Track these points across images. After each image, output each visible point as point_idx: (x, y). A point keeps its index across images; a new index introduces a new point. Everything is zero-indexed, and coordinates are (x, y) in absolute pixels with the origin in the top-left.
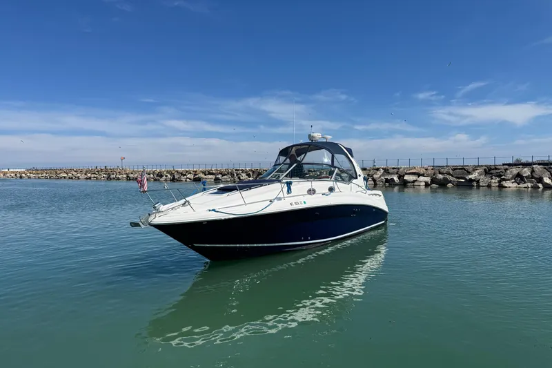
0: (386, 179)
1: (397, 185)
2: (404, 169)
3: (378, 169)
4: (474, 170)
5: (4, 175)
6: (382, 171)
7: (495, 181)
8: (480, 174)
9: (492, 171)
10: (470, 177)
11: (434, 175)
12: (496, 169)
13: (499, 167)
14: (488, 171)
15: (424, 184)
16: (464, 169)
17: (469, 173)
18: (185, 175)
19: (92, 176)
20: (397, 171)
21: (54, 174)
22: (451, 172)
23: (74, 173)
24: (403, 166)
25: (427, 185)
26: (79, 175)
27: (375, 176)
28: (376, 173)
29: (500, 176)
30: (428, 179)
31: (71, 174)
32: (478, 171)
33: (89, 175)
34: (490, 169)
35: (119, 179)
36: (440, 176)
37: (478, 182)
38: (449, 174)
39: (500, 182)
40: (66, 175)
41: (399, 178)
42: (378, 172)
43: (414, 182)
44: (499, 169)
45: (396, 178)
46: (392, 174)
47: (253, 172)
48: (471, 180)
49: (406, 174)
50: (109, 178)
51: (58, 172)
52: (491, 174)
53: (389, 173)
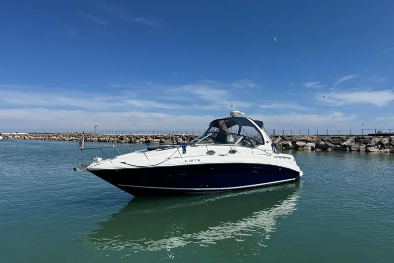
0: (283, 144)
1: (291, 148)
2: (296, 136)
3: (277, 137)
4: (347, 139)
5: (13, 137)
6: (280, 138)
7: (363, 147)
8: (352, 142)
9: (361, 140)
10: (344, 143)
11: (318, 142)
12: (363, 138)
13: (365, 137)
14: (358, 139)
15: (311, 148)
16: (340, 138)
17: (344, 141)
18: (139, 139)
19: (74, 138)
20: (291, 138)
21: (48, 136)
22: (330, 139)
23: (61, 136)
24: (296, 134)
25: (313, 149)
26: (64, 138)
27: (275, 142)
28: (275, 140)
29: (366, 143)
30: (313, 145)
31: (59, 137)
32: (350, 139)
33: (72, 138)
34: (359, 138)
35: (92, 141)
36: (323, 143)
37: (350, 147)
38: (329, 141)
39: (366, 148)
40: (55, 138)
41: (293, 143)
42: (277, 139)
43: (303, 146)
44: (365, 138)
45: (290, 144)
46: (288, 140)
47: (187, 137)
48: (345, 146)
49: (298, 140)
50: (86, 140)
51: (51, 135)
52: (360, 141)
53: (285, 139)
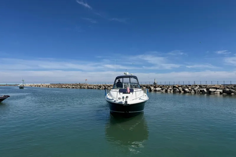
0: (201, 90)
1: (206, 93)
2: (209, 86)
3: (196, 86)
5: (42, 86)
6: (198, 86)
11: (224, 89)
15: (219, 93)
19: (75, 87)
20: (206, 86)
21: (60, 86)
22: (233, 87)
23: (68, 86)
24: (209, 84)
26: (69, 86)
27: (195, 89)
28: (195, 88)
33: (73, 86)
35: (84, 88)
36: (228, 89)
40: (65, 86)
41: (208, 89)
42: (197, 87)
43: (214, 92)
45: (205, 90)
46: (204, 88)
50: (81, 88)
51: (62, 85)
53: (202, 87)
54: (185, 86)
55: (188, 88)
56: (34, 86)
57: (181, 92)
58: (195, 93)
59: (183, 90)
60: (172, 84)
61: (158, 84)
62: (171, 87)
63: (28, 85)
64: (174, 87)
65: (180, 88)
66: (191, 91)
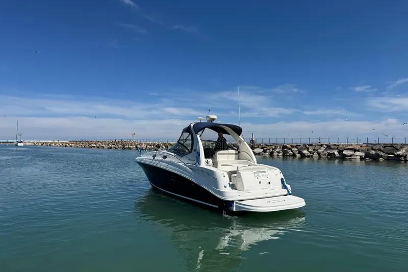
0: (329, 153)
1: (337, 158)
2: (343, 145)
3: (322, 145)
4: (401, 148)
5: (55, 144)
6: (325, 147)
8: (407, 151)
10: (399, 153)
11: (368, 151)
15: (360, 158)
16: (393, 146)
17: (398, 150)
19: (113, 146)
20: (337, 147)
21: (87, 144)
22: (382, 149)
23: (101, 144)
24: (342, 142)
25: (362, 159)
26: (104, 145)
27: (319, 151)
28: (320, 148)
30: (362, 154)
31: (98, 145)
32: (405, 149)
33: (110, 145)
35: (130, 149)
36: (373, 152)
37: (405, 157)
38: (380, 150)
40: (95, 145)
41: (340, 152)
42: (322, 148)
43: (351, 156)
45: (336, 153)
46: (333, 149)
48: (399, 156)
49: (345, 149)
50: (124, 148)
51: (90, 143)
53: (330, 148)
54: (302, 146)
55: (308, 149)
56: (40, 144)
57: (296, 156)
58: (320, 157)
59: (300, 152)
60: (281, 141)
61: (258, 142)
62: (280, 148)
63: (30, 142)
64: (284, 147)
65: (294, 149)
66: (313, 154)
